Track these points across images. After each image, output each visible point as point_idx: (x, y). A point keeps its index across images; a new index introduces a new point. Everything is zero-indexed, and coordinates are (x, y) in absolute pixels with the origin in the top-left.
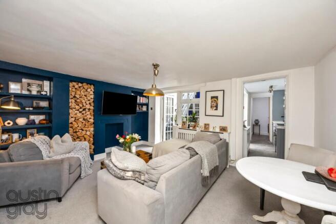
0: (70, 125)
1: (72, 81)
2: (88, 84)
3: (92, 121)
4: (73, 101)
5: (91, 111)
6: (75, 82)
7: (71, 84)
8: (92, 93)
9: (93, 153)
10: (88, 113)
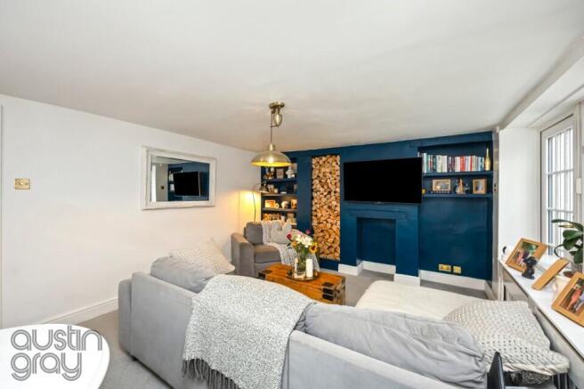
0: (314, 213)
1: (314, 157)
2: (331, 155)
3: (338, 209)
4: (317, 181)
5: (338, 195)
6: (318, 156)
7: (314, 161)
8: (338, 168)
9: (339, 259)
10: (333, 198)
